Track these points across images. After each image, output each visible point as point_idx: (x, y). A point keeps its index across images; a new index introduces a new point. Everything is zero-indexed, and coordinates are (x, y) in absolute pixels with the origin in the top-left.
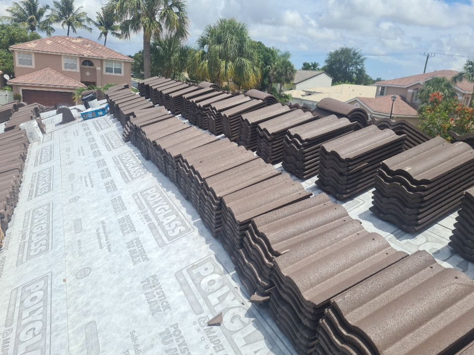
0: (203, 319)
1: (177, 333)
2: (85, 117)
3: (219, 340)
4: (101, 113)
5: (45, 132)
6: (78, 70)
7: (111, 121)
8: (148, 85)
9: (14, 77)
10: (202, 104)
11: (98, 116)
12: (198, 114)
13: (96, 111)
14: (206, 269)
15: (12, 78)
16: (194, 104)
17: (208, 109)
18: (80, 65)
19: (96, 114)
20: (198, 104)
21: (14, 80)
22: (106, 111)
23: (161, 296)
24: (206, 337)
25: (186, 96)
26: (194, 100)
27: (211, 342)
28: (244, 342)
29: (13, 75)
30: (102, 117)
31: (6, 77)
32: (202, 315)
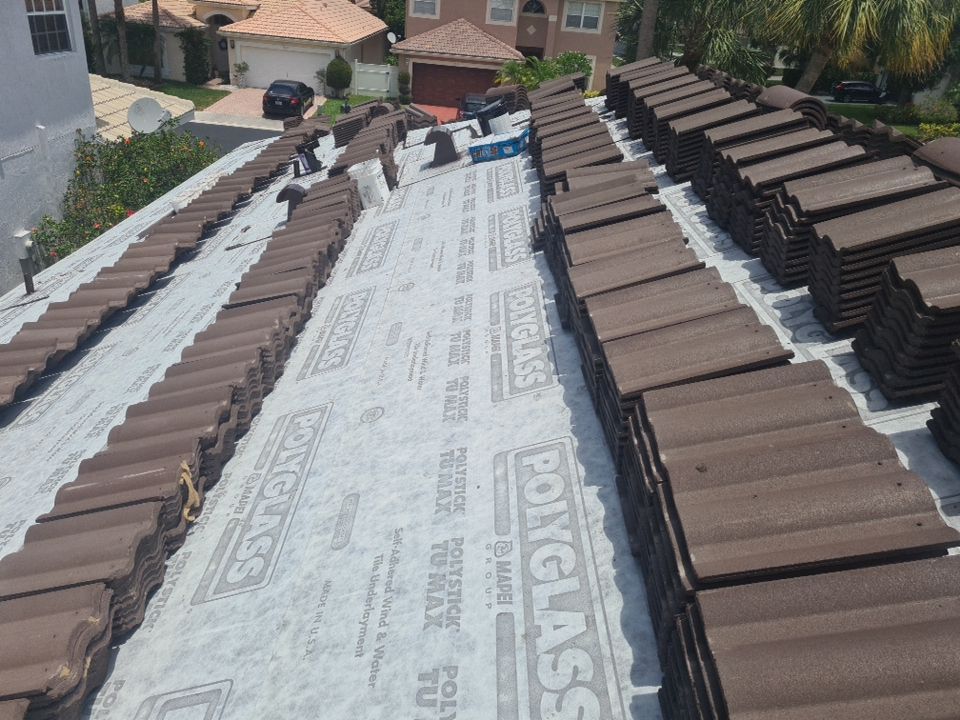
0: (504, 545)
1: (457, 553)
2: (478, 155)
3: (511, 586)
4: (509, 150)
5: (397, 184)
6: (514, 23)
7: (524, 174)
8: (627, 83)
9: (403, 39)
10: (757, 175)
11: (502, 156)
12: (739, 203)
13: (501, 145)
14: (546, 462)
15: (400, 40)
16: (733, 167)
17: (773, 196)
18: (519, 12)
19: (498, 152)
20: (744, 173)
21: (402, 45)
22: (521, 146)
23: (459, 487)
24: (494, 574)
25: (715, 135)
26: (737, 153)
27: (498, 586)
28: (546, 605)
29: (403, 35)
30: (509, 159)
31: (392, 37)
32: (504, 538)
